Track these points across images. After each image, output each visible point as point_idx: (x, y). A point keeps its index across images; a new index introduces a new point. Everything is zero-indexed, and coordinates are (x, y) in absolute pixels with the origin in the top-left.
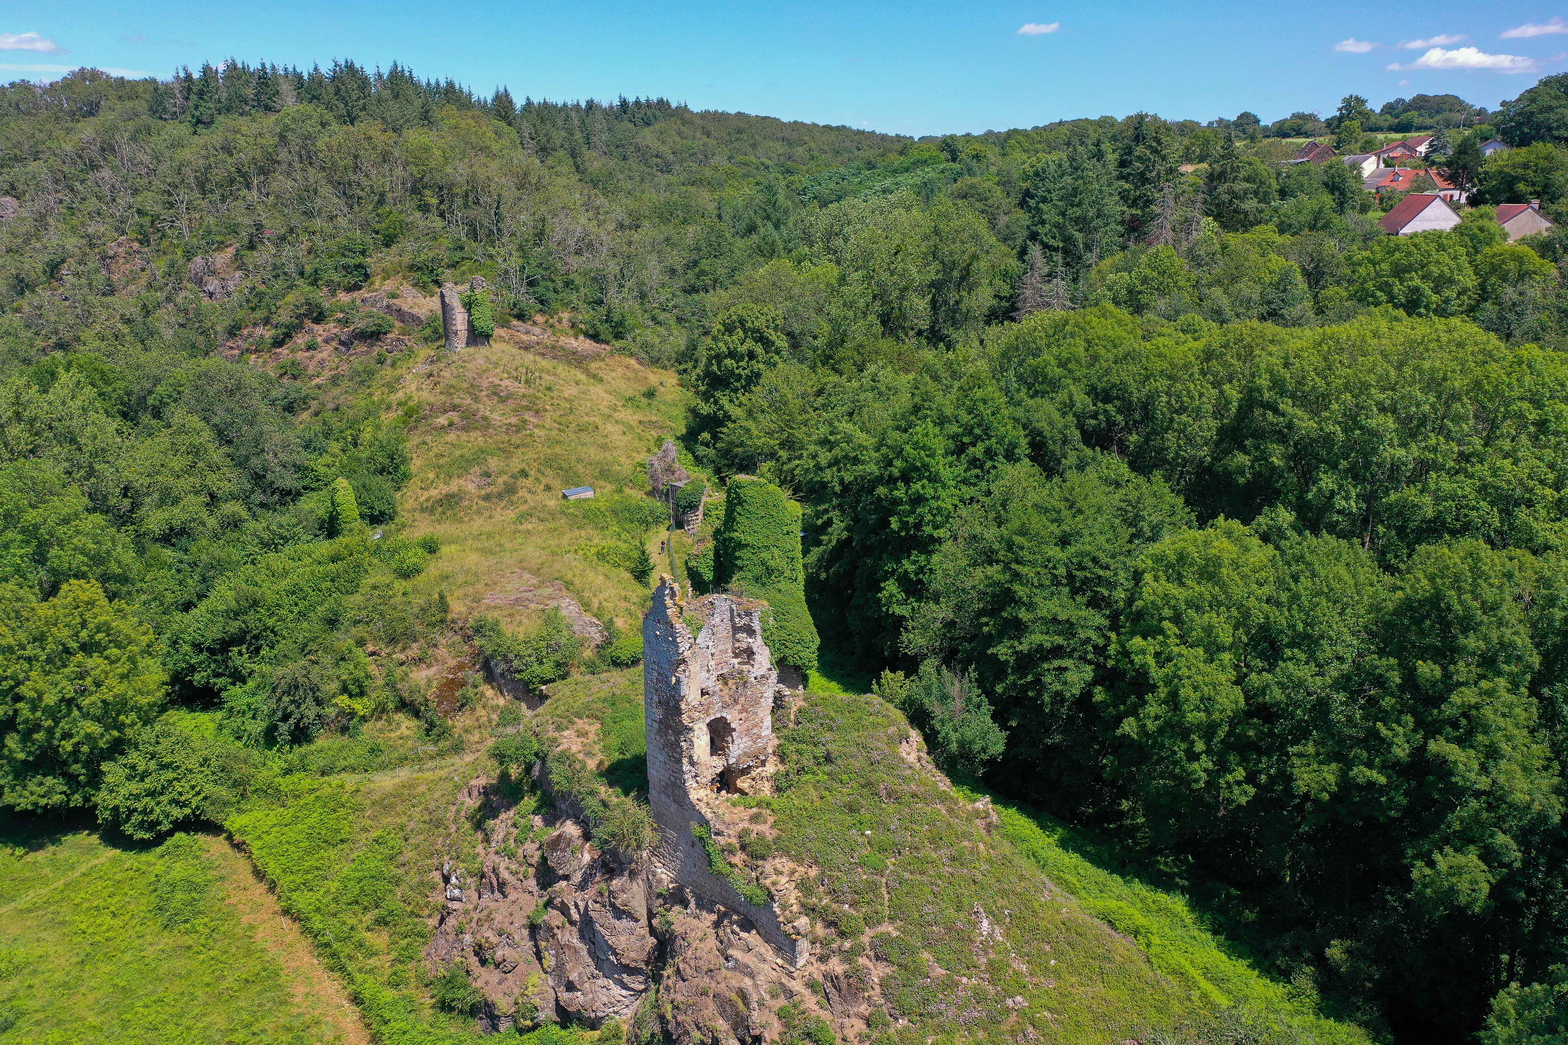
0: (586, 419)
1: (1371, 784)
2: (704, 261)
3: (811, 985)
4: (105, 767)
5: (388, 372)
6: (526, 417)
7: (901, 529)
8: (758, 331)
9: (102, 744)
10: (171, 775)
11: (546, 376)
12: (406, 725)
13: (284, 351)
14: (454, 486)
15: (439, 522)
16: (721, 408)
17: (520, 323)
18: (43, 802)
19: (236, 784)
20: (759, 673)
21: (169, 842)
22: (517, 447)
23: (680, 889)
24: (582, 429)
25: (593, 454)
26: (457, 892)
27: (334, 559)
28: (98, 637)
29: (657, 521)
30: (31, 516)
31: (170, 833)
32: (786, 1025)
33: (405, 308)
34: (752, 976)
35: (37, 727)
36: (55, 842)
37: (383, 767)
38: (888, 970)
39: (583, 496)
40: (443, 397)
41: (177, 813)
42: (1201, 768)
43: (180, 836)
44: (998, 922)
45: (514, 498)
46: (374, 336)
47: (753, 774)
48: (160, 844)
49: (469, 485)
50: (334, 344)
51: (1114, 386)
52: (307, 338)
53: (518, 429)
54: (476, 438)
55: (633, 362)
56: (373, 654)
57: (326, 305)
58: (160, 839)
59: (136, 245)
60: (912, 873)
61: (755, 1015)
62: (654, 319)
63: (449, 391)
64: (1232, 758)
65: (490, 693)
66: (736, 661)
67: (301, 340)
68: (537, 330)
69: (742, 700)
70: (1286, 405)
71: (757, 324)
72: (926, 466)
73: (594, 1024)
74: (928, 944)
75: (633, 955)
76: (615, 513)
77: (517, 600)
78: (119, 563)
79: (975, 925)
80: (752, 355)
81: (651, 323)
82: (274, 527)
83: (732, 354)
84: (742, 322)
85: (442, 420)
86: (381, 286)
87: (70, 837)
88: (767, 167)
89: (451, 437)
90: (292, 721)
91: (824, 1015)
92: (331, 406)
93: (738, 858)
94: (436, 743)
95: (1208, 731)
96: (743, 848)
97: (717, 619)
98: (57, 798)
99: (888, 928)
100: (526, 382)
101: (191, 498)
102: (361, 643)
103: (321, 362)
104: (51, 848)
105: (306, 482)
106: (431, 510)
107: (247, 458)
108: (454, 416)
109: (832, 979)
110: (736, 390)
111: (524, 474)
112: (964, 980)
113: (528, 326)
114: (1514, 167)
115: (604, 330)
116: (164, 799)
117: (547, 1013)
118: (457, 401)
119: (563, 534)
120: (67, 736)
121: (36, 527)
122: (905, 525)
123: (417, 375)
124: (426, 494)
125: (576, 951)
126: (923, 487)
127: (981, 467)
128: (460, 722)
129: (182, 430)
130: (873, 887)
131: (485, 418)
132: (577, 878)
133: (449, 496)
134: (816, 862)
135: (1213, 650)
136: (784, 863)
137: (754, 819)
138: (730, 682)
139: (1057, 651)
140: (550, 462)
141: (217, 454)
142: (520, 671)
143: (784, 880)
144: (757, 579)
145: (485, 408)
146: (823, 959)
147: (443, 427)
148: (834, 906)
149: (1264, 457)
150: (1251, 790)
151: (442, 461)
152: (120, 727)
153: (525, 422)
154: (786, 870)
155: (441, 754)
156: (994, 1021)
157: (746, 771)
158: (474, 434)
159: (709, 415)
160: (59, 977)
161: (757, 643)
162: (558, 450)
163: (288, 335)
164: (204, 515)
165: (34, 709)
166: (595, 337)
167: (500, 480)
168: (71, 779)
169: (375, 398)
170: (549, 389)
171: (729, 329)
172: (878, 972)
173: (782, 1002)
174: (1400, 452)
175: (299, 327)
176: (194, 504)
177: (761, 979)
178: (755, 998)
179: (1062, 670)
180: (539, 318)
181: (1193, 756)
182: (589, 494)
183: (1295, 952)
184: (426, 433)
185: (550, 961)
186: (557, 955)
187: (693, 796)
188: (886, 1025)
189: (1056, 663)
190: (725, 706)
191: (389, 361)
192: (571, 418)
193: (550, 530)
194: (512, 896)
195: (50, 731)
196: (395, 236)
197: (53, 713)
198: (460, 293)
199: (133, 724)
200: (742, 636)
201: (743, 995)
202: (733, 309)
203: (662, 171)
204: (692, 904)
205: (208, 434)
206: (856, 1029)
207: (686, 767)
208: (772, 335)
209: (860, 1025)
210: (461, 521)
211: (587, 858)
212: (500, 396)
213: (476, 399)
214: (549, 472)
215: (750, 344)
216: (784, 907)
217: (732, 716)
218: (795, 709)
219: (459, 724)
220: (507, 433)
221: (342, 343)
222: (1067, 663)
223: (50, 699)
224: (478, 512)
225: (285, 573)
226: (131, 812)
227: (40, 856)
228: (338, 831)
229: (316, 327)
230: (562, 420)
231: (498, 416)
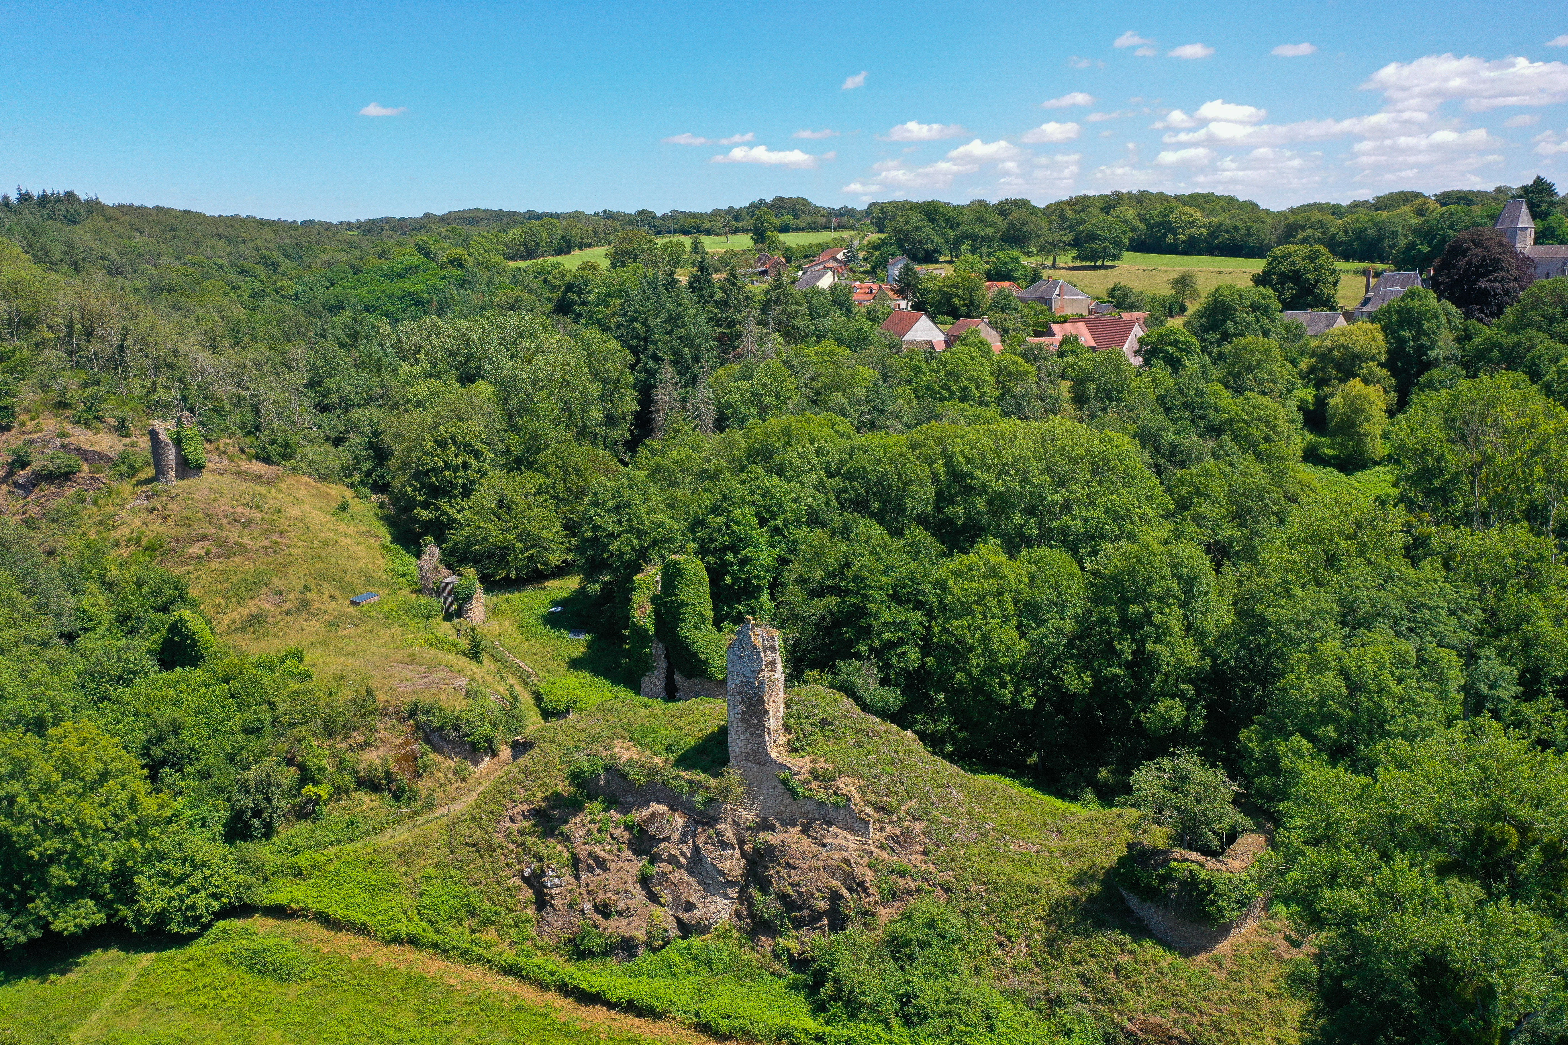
0: (322, 534)
1: (1115, 676)
3: (881, 847)
4: (138, 880)
5: (93, 511)
6: (275, 539)
8: (469, 445)
11: (268, 501)
12: (368, 800)
14: (252, 606)
16: (444, 513)
21: (216, 929)
22: (285, 566)
23: (765, 820)
25: (349, 565)
26: (556, 881)
31: (213, 923)
33: (82, 446)
38: (922, 825)
39: (371, 600)
40: (182, 529)
41: (216, 905)
42: (1007, 694)
43: (223, 923)
44: (958, 790)
45: (313, 610)
46: (60, 476)
49: (264, 604)
51: (857, 470)
53: (274, 549)
54: (241, 563)
63: (186, 522)
65: (439, 758)
70: (977, 472)
71: (467, 439)
72: (749, 537)
73: (708, 929)
74: (935, 807)
75: (731, 874)
83: (448, 467)
84: (453, 438)
85: (195, 550)
91: (896, 858)
93: (814, 785)
94: (407, 805)
95: (1011, 670)
96: (816, 778)
98: (95, 918)
100: (256, 507)
106: (242, 630)
108: (206, 545)
109: (894, 838)
110: (455, 497)
112: (961, 821)
114: (950, 287)
117: (674, 931)
118: (201, 531)
119: (380, 634)
120: (103, 858)
122: (736, 580)
123: (133, 511)
124: (228, 618)
125: (688, 884)
128: (422, 786)
130: (895, 784)
131: (238, 544)
132: (677, 836)
133: (253, 616)
134: (861, 777)
136: (847, 780)
137: (812, 761)
139: (901, 642)
140: (321, 576)
142: (468, 735)
143: (852, 788)
145: (233, 535)
146: (882, 830)
147: (199, 557)
148: (880, 799)
149: (973, 505)
150: (1034, 700)
153: (276, 543)
154: (850, 783)
155: (417, 813)
158: (238, 559)
159: (430, 520)
162: (321, 565)
166: (266, 460)
167: (292, 596)
169: (93, 537)
170: (278, 511)
171: (442, 444)
172: (918, 827)
173: (866, 860)
174: (1056, 497)
177: (851, 851)
178: (852, 862)
181: (1003, 685)
182: (376, 599)
183: (1076, 785)
184: (182, 563)
185: (666, 897)
186: (672, 892)
187: (773, 755)
188: (936, 851)
192: (311, 535)
193: (367, 632)
194: (613, 867)
201: (846, 861)
202: (442, 428)
204: (778, 826)
206: (919, 859)
207: (767, 738)
208: (480, 448)
209: (920, 857)
211: (681, 822)
212: (241, 523)
213: (219, 528)
215: (463, 457)
216: (856, 804)
219: (423, 788)
220: (267, 555)
221: (19, 487)
230: (305, 538)
231: (248, 539)
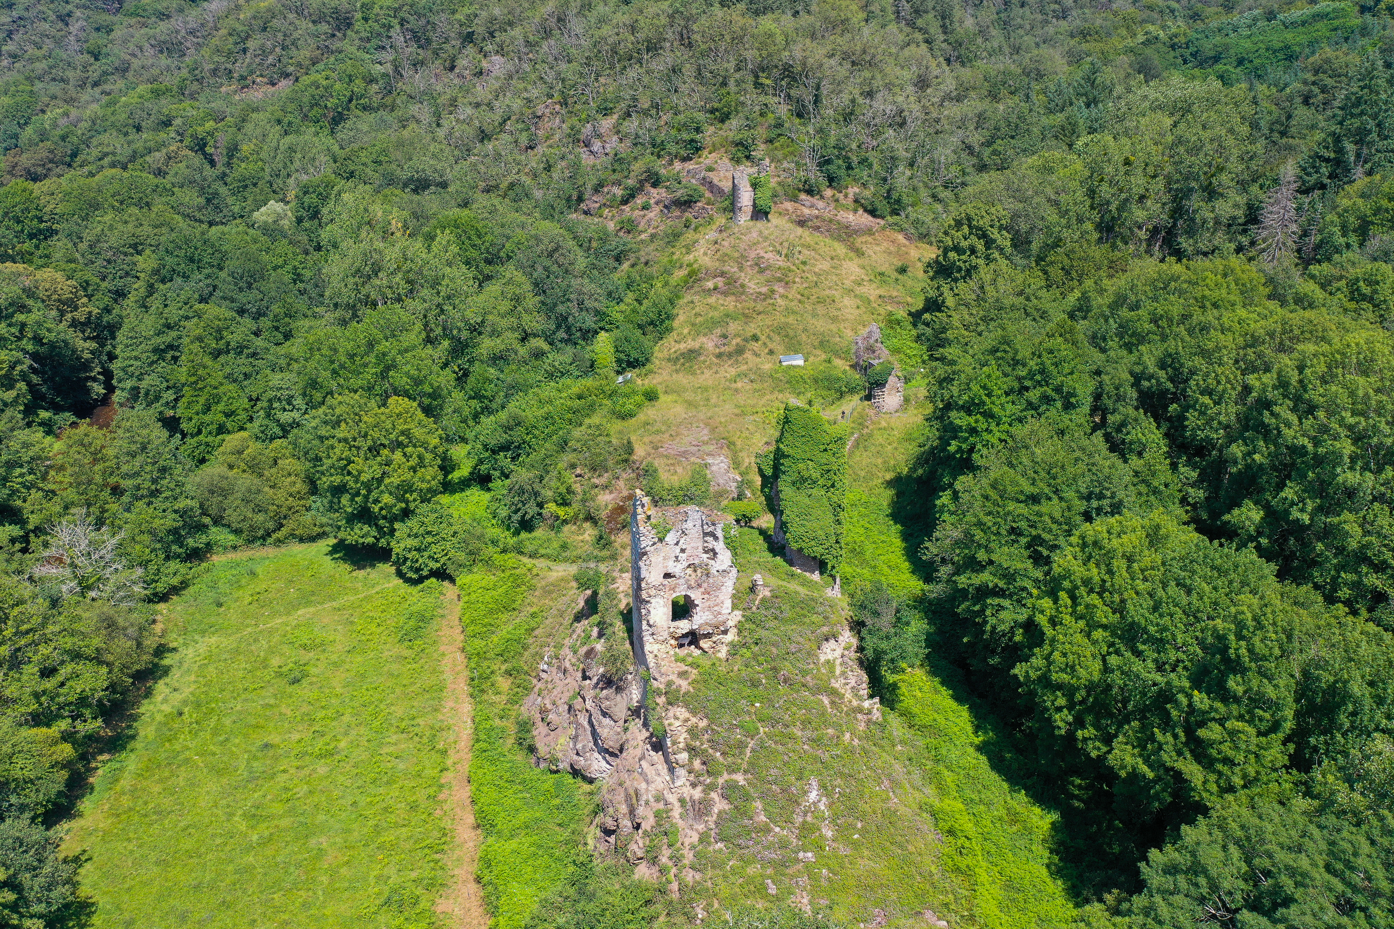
0: (827, 292)
2: (999, 141)
3: (682, 801)
4: (397, 525)
5: (690, 235)
6: (776, 288)
7: (957, 452)
8: (981, 229)
9: (394, 510)
10: (430, 539)
11: (805, 252)
12: (588, 532)
13: (626, 208)
14: (698, 343)
15: (677, 371)
16: (942, 294)
17: (809, 198)
18: (361, 540)
19: (471, 553)
20: (721, 568)
21: (427, 582)
22: (759, 313)
24: (820, 301)
25: (820, 325)
26: (545, 667)
27: (580, 397)
28: (401, 438)
29: (852, 391)
30: (384, 346)
31: (427, 577)
32: (657, 822)
33: (716, 181)
34: (647, 782)
35: (358, 494)
36: (373, 566)
37: (566, 560)
38: (727, 807)
39: (795, 363)
40: (717, 264)
41: (433, 565)
43: (433, 580)
44: (827, 796)
45: (740, 359)
46: (686, 203)
47: (714, 639)
48: (422, 582)
49: (709, 343)
50: (661, 205)
52: (644, 199)
53: (766, 297)
54: (730, 303)
55: (900, 237)
56: (580, 476)
57: (663, 171)
58: (421, 580)
59: (558, 107)
60: (776, 743)
61: (641, 809)
62: (934, 196)
63: (724, 258)
64: (1089, 719)
66: (705, 556)
67: (640, 200)
68: (821, 204)
69: (705, 585)
71: (981, 223)
73: (591, 781)
74: (762, 796)
75: (611, 743)
76: (816, 381)
77: (685, 452)
78: (431, 385)
79: (805, 793)
80: (973, 251)
81: (930, 200)
82: (556, 364)
83: (957, 249)
84: (969, 220)
85: (711, 284)
86: (707, 158)
87: (380, 565)
88: (1172, 11)
89: (712, 300)
90: (519, 514)
91: (680, 823)
92: (643, 260)
93: (661, 700)
94: (601, 550)
96: (666, 693)
97: (690, 524)
98: (370, 540)
99: (740, 778)
100: (786, 256)
101: (509, 334)
102: (573, 466)
103: (649, 221)
104: (369, 570)
105: (602, 324)
106: (675, 361)
107: (555, 305)
108: (720, 282)
109: (693, 801)
110: (956, 280)
111: (755, 338)
112: (777, 829)
113: (815, 200)
115: (882, 206)
116: (426, 554)
117: (565, 765)
118: (726, 268)
119: (764, 395)
120: (376, 501)
121: (384, 354)
122: (960, 449)
123: (708, 241)
124: (677, 346)
125: (585, 730)
126: (977, 421)
127: (1036, 409)
129: (510, 282)
130: (741, 746)
131: (743, 286)
132: (594, 680)
133: (691, 351)
134: (707, 717)
135: (1092, 625)
136: (682, 712)
137: (682, 674)
138: (699, 571)
139: (998, 592)
140: (781, 330)
141: (532, 301)
143: (677, 723)
144: (794, 483)
145: (745, 277)
146: (694, 785)
147: (709, 290)
148: (710, 751)
151: (699, 319)
152: (407, 502)
153: (773, 291)
154: (682, 717)
156: (784, 864)
157: (708, 636)
158: (731, 299)
160: (334, 657)
161: (720, 546)
162: (791, 320)
163: (632, 196)
164: (517, 346)
165: (356, 482)
166: (872, 212)
167: (734, 342)
168: (380, 528)
169: (675, 257)
170: (804, 263)
172: (719, 806)
173: (661, 806)
175: (641, 189)
176: (511, 338)
177: (652, 787)
178: (644, 798)
179: (1001, 608)
180: (828, 193)
182: (800, 362)
184: (695, 293)
185: (572, 731)
186: (577, 729)
187: (647, 648)
188: (709, 844)
189: (996, 601)
190: (690, 587)
191: (693, 226)
192: (814, 291)
193: (756, 391)
195: (366, 497)
196: (729, 113)
197: (368, 486)
198: (750, 175)
199: (415, 500)
200: (710, 539)
201: (638, 794)
203: (1058, 18)
204: (641, 721)
205: (528, 287)
206: (692, 840)
207: (645, 626)
208: (994, 234)
210: (694, 374)
211: (602, 669)
212: (760, 267)
213: (741, 269)
214: (777, 338)
215: (974, 240)
216: (674, 743)
217: (695, 596)
218: (761, 596)
219: (619, 540)
220: (755, 301)
221: (666, 207)
222: (1006, 603)
223: (364, 477)
224: (709, 367)
225: (550, 402)
226: (406, 559)
227: (361, 574)
228: (514, 601)
229: (653, 190)
230: (806, 293)
231: (753, 283)
